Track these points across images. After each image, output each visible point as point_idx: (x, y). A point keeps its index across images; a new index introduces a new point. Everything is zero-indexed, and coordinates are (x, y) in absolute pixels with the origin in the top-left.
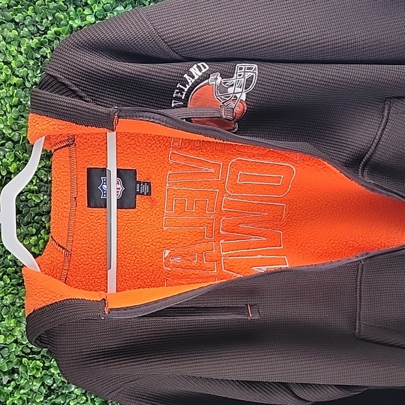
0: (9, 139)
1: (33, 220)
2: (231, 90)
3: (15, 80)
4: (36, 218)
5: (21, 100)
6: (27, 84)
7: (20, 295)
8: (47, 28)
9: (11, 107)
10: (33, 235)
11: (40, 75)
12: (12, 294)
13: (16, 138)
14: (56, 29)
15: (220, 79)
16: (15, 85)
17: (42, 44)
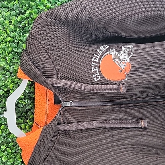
1: (22, 114)
2: (121, 57)
4: (23, 114)
5: (14, 49)
6: (15, 41)
7: (17, 158)
10: (22, 124)
11: (22, 36)
12: (13, 158)
13: (11, 70)
14: (30, 11)
15: (115, 52)
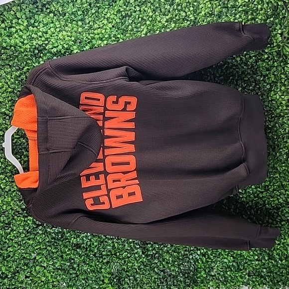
0: (7, 115)
3: (10, 90)
8: (24, 67)
9: (8, 101)
16: (10, 92)
17: (21, 74)
